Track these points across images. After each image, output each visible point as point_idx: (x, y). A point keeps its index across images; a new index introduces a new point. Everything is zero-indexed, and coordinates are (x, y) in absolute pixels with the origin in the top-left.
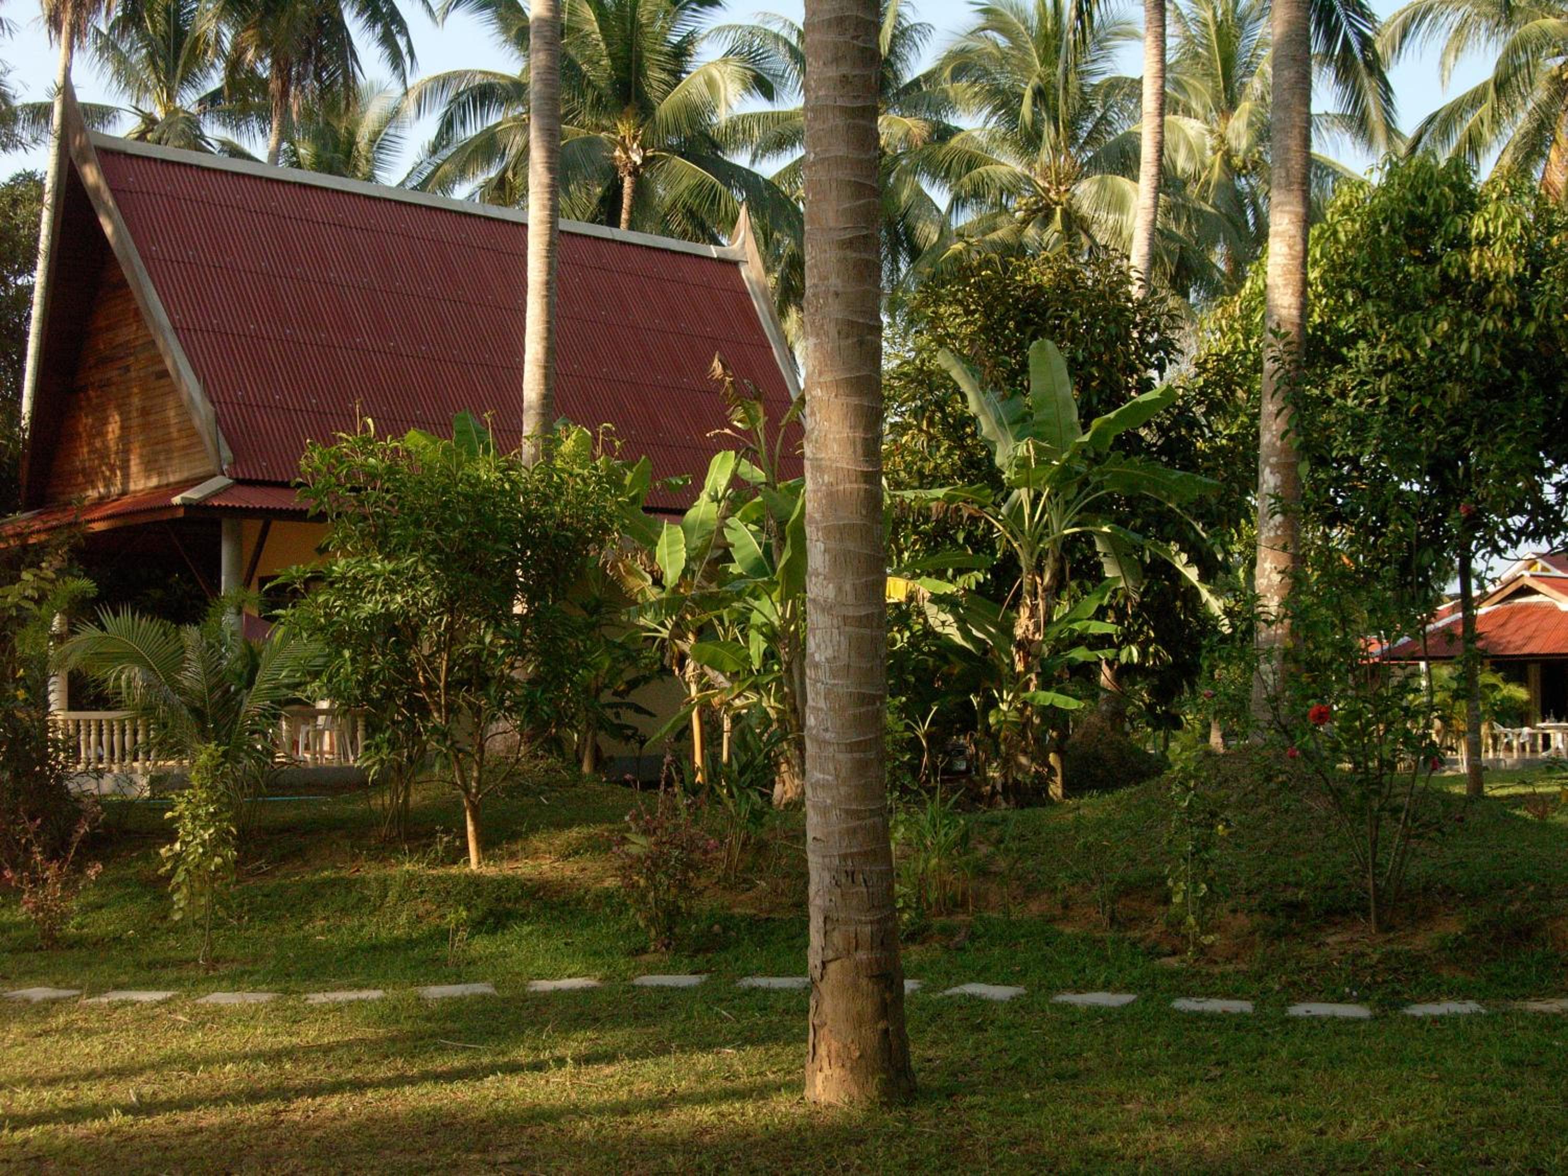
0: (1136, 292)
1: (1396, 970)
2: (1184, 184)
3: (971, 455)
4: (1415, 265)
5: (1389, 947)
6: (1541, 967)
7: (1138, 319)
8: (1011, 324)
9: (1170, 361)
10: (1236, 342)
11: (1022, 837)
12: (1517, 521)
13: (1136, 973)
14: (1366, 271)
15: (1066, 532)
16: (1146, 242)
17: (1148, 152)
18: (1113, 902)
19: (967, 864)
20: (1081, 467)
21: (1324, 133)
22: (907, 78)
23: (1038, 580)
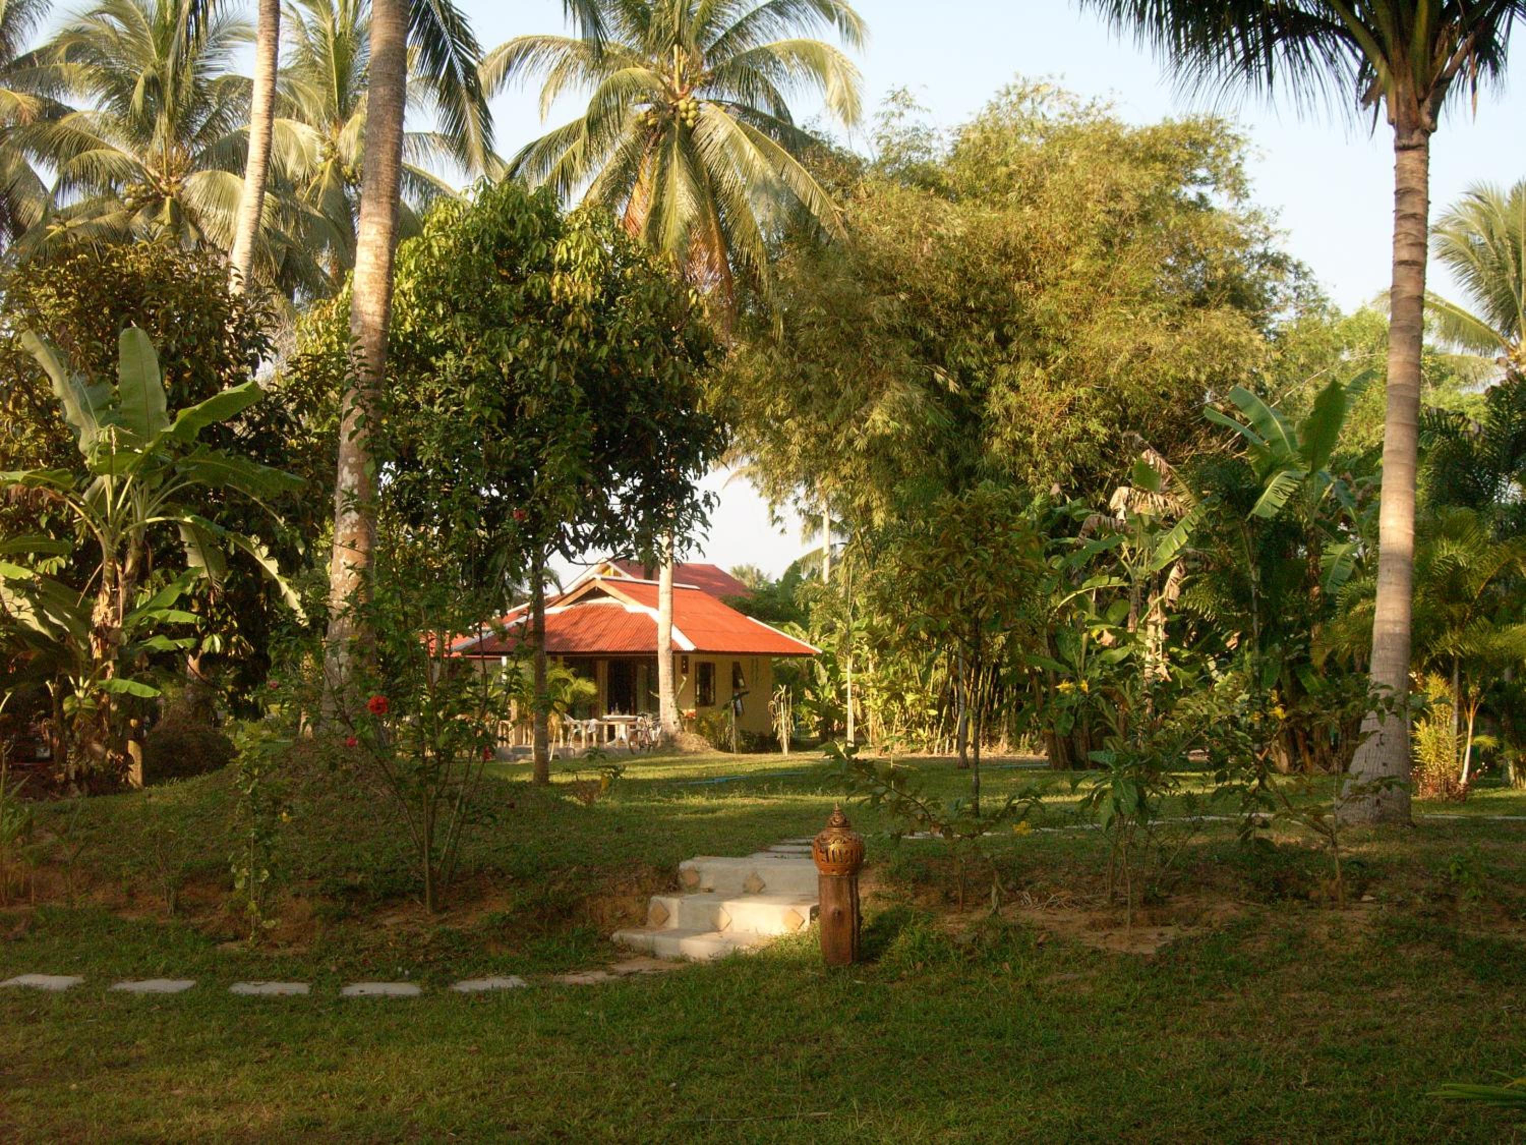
0: (235, 289)
1: (447, 949)
2: (295, 187)
3: (59, 439)
4: (502, 284)
5: (441, 927)
6: (580, 943)
7: (234, 314)
8: (106, 311)
9: (264, 359)
10: (332, 343)
11: (91, 826)
12: (587, 528)
13: (197, 959)
14: (456, 286)
15: (149, 521)
16: (249, 240)
17: (255, 153)
18: (178, 889)
19: (31, 853)
20: (167, 457)
21: (430, 150)
22: (21, 52)
23: (119, 568)
